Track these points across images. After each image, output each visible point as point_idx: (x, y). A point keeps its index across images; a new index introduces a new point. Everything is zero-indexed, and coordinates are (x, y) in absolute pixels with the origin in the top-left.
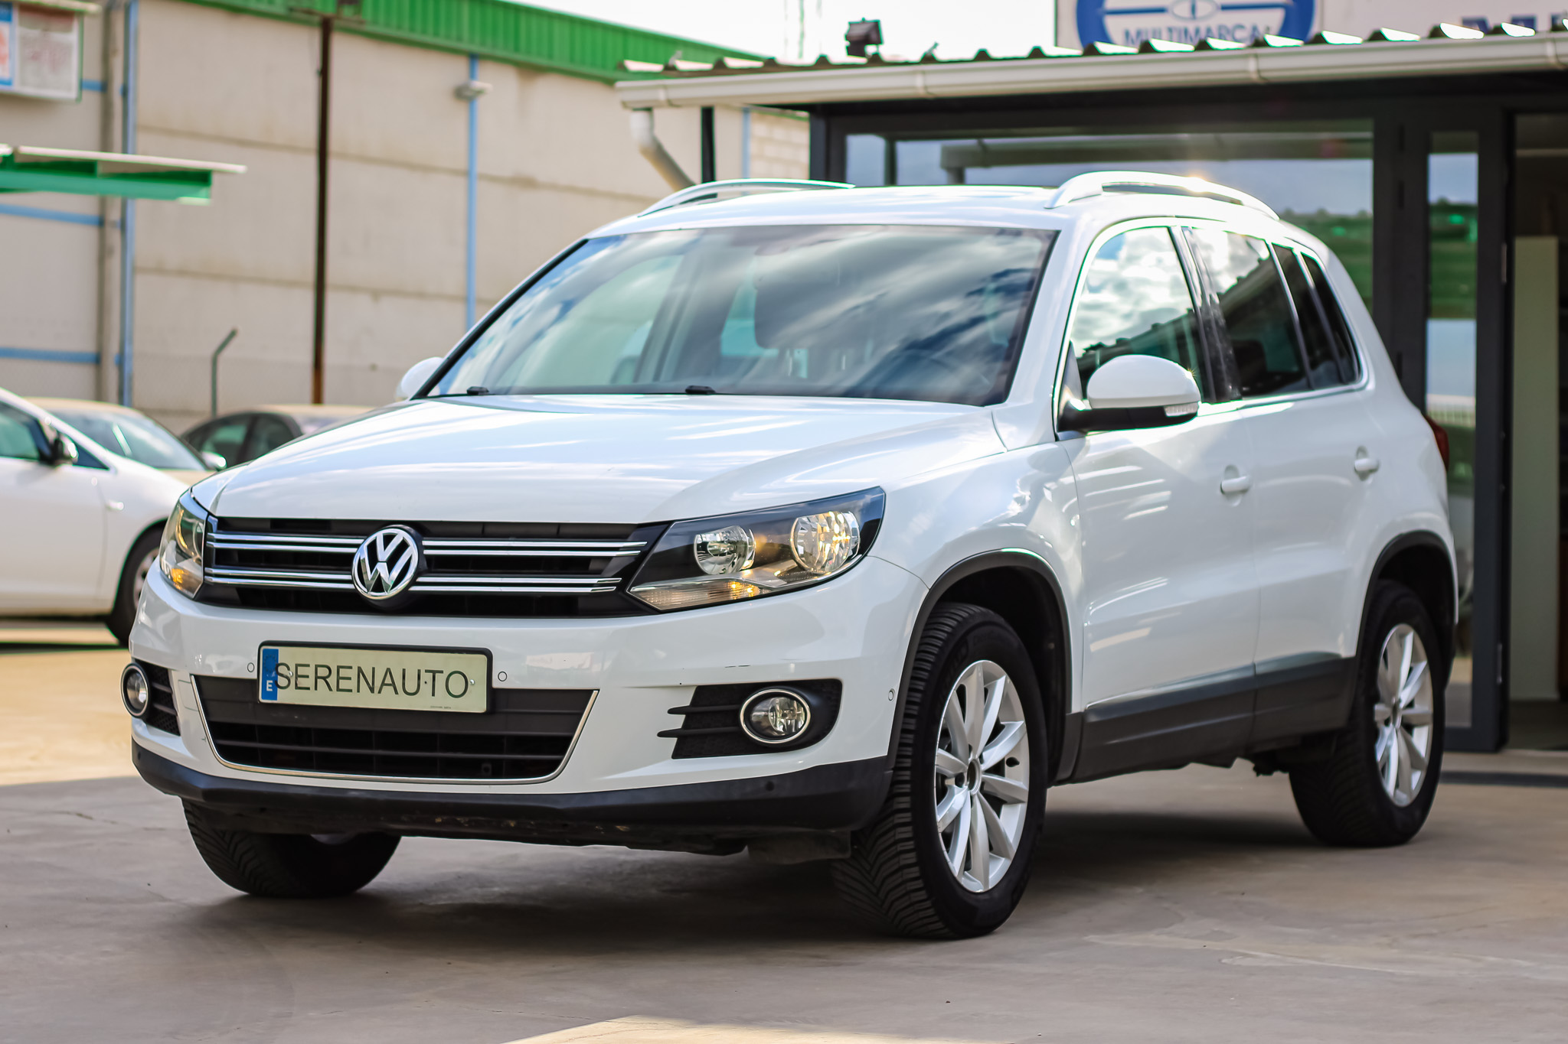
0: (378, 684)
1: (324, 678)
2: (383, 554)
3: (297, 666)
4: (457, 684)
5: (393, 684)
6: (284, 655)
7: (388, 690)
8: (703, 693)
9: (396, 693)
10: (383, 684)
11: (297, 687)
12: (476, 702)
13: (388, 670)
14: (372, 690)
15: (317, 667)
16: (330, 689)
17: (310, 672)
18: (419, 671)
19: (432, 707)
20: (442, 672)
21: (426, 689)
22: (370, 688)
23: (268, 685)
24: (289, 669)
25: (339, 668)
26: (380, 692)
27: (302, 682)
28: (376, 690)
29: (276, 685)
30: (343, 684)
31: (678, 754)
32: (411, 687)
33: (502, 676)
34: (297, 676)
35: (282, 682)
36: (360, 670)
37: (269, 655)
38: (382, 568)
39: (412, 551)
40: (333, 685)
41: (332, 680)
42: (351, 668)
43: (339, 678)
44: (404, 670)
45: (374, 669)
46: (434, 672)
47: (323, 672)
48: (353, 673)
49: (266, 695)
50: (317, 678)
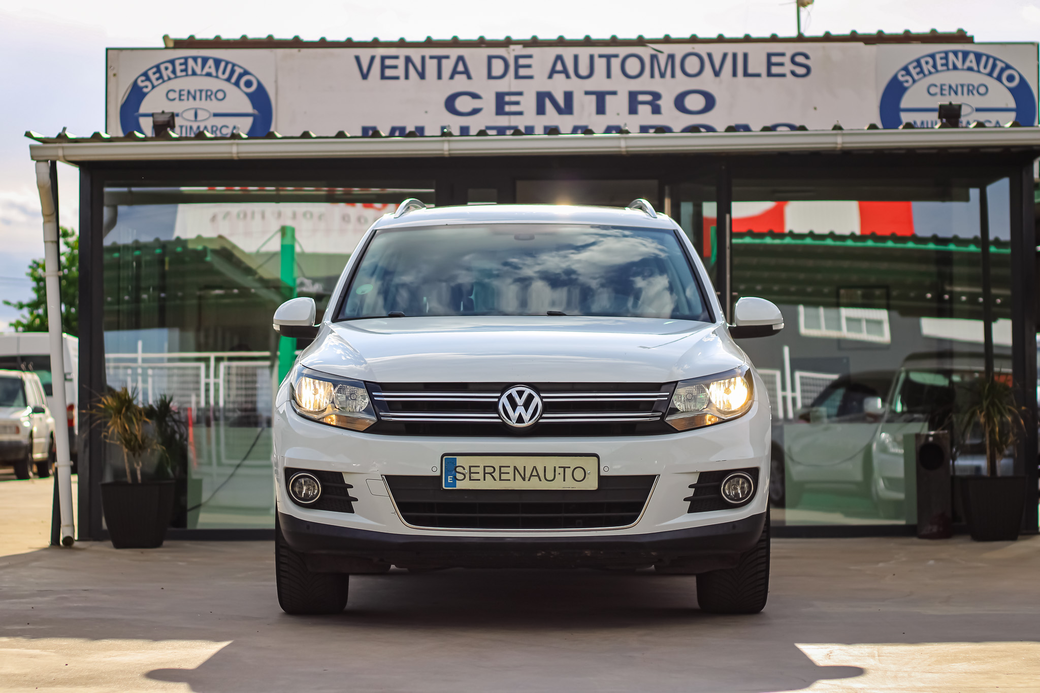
0: (528, 475)
1: (490, 474)
2: (520, 401)
3: (470, 467)
4: (579, 474)
5: (538, 475)
6: (460, 461)
7: (535, 480)
8: (703, 476)
9: (540, 480)
10: (531, 475)
11: (470, 479)
12: (592, 484)
13: (535, 467)
14: (524, 479)
15: (485, 467)
16: (495, 480)
17: (481, 470)
18: (555, 467)
19: (564, 488)
20: (569, 467)
21: (559, 478)
22: (522, 478)
23: (449, 479)
24: (464, 469)
25: (500, 467)
26: (529, 480)
27: (474, 476)
28: (527, 479)
29: (455, 478)
30: (504, 477)
31: (691, 510)
32: (550, 476)
33: (606, 469)
34: (470, 473)
35: (459, 476)
36: (515, 468)
37: (449, 461)
38: (520, 410)
39: (537, 400)
40: (497, 477)
41: (496, 475)
42: (509, 467)
43: (501, 473)
44: (545, 467)
45: (525, 467)
46: (564, 468)
47: (488, 470)
48: (511, 470)
49: (447, 484)
50: (485, 473)
